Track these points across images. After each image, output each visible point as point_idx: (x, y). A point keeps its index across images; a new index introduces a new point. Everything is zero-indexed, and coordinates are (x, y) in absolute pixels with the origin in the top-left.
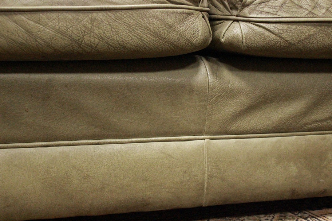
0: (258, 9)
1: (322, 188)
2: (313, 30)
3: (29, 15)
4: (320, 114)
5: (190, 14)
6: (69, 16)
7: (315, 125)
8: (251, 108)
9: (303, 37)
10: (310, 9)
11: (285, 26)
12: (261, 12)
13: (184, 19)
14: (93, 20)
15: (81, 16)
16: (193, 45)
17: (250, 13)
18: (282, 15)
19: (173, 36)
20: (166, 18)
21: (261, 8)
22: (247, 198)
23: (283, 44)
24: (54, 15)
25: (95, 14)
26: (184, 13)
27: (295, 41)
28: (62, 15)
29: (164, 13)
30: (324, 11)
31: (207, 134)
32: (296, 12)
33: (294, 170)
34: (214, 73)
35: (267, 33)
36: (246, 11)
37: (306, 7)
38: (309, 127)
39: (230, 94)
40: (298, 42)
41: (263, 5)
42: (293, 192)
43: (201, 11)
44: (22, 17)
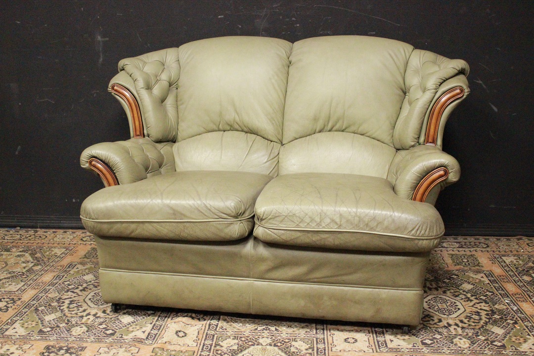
0: (269, 221)
1: (322, 315)
2: (299, 234)
3: (158, 224)
4: (317, 275)
5: (232, 223)
6: (174, 224)
7: (316, 280)
8: (276, 268)
9: (292, 238)
10: (298, 223)
11: (283, 232)
12: (271, 223)
13: (228, 226)
14: (184, 226)
15: (179, 224)
16: (234, 238)
17: (265, 223)
18: (281, 226)
19: (222, 234)
20: (219, 226)
21: (270, 221)
22: (276, 314)
23: (281, 240)
24: (168, 224)
25: (185, 224)
26: (227, 223)
27: (288, 239)
28: (171, 224)
29: (218, 224)
30: (306, 224)
31: (252, 278)
32: (290, 225)
33: (302, 303)
34: (255, 247)
35: (273, 234)
36: (264, 222)
37: (296, 222)
38: (311, 280)
39: (262, 260)
40: (291, 240)
41: (272, 220)
42: (304, 315)
43: (241, 220)
44: (155, 225)
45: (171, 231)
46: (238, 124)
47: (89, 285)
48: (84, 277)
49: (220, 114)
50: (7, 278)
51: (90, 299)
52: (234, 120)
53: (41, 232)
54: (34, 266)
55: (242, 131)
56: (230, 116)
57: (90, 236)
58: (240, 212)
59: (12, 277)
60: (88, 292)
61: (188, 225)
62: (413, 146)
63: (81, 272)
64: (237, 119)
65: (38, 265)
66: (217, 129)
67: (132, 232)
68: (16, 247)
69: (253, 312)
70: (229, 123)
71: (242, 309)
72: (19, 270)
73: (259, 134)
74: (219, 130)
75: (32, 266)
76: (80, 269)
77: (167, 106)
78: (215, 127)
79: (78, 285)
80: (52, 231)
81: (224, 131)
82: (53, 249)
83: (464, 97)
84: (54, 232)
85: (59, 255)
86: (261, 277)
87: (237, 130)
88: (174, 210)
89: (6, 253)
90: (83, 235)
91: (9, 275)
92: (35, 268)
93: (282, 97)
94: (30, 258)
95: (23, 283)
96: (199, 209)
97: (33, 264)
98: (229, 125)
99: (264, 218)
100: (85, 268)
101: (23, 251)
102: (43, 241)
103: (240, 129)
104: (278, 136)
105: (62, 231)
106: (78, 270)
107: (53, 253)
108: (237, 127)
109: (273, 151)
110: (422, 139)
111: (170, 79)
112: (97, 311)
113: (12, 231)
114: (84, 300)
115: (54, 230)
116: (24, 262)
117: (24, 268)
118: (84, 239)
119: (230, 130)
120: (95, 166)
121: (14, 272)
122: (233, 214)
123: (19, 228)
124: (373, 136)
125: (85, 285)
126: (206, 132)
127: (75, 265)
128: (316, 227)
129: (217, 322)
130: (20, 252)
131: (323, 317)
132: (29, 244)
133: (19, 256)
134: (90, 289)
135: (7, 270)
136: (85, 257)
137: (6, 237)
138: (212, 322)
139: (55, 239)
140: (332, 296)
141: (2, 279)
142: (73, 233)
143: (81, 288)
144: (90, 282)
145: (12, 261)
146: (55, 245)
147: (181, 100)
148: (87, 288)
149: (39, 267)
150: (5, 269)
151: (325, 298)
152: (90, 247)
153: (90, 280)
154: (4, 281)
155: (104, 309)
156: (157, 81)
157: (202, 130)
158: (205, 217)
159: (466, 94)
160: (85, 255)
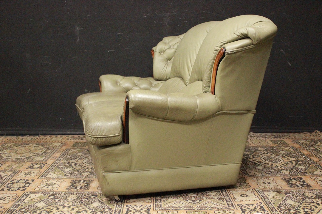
47: (82, 157)
48: (77, 154)
50: (34, 156)
51: (85, 162)
53: (42, 137)
54: (46, 150)
57: (72, 138)
59: (37, 155)
65: (49, 150)
68: (32, 143)
72: (39, 152)
75: (45, 151)
79: (76, 157)
80: (48, 136)
82: (54, 144)
84: (50, 137)
85: (58, 146)
89: (27, 146)
90: (68, 137)
91: (35, 155)
92: (48, 151)
94: (42, 147)
95: (44, 158)
97: (45, 150)
101: (37, 145)
102: (46, 140)
105: (54, 136)
107: (54, 145)
113: (25, 137)
114: (82, 163)
115: (49, 136)
116: (40, 149)
117: (41, 151)
118: (69, 139)
121: (37, 153)
123: (28, 135)
130: (35, 145)
132: (38, 142)
133: (35, 147)
134: (83, 159)
135: (32, 153)
136: (73, 146)
137: (23, 139)
139: (52, 139)
141: (32, 156)
142: (61, 136)
143: (78, 158)
145: (33, 149)
146: (54, 142)
149: (50, 151)
150: (31, 152)
152: (74, 142)
154: (33, 157)
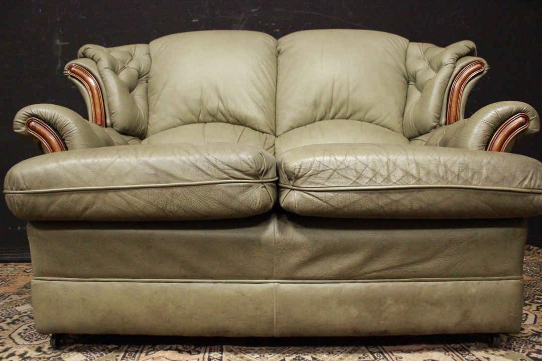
0: (308, 180)
1: (383, 328)
2: (357, 196)
3: (128, 192)
4: (378, 265)
5: (250, 186)
6: (156, 191)
7: (374, 274)
8: (313, 259)
9: (347, 203)
10: (354, 179)
11: (331, 194)
12: (311, 183)
13: (244, 191)
14: (173, 194)
15: (164, 191)
16: (253, 210)
17: (302, 184)
18: (329, 185)
19: (235, 204)
20: (229, 191)
21: (311, 179)
22: (313, 332)
23: (330, 208)
24: (145, 191)
25: (174, 189)
26: (243, 186)
27: (341, 206)
28: (150, 191)
29: (227, 186)
30: (367, 180)
31: (276, 278)
32: (342, 182)
33: (354, 312)
34: (281, 229)
35: (315, 199)
36: (299, 182)
37: (351, 177)
38: (368, 275)
39: (293, 247)
40: (345, 207)
41: (313, 177)
42: (355, 331)
43: (262, 183)
44: (124, 193)
45: (149, 202)
46: (222, 113)
47: (23, 316)
48: (17, 308)
49: (201, 102)
51: (19, 334)
52: (218, 109)
55: (228, 122)
56: (213, 104)
58: (262, 169)
60: (19, 326)
61: (178, 190)
62: (435, 127)
63: (15, 302)
64: (222, 107)
66: (196, 120)
67: (86, 209)
69: (276, 332)
70: (213, 114)
71: (260, 330)
73: (249, 124)
74: (199, 122)
76: (14, 299)
77: (135, 97)
78: (194, 118)
79: (6, 318)
81: (205, 123)
83: (485, 72)
86: (290, 277)
87: (221, 121)
88: (156, 169)
93: (273, 84)
96: (198, 164)
98: (211, 115)
99: (300, 174)
100: (21, 298)
103: (225, 120)
104: (270, 126)
106: (11, 300)
108: (220, 116)
109: (267, 141)
110: (443, 120)
111: (140, 68)
112: (27, 350)
114: (10, 335)
119: (213, 121)
120: (34, 129)
122: (252, 171)
124: (383, 123)
125: (16, 317)
126: (183, 125)
127: (9, 296)
128: (383, 184)
129: (220, 355)
131: (386, 331)
134: (23, 321)
138: (212, 355)
140: (399, 298)
143: (9, 320)
144: (26, 313)
147: (152, 90)
148: (19, 320)
151: (389, 302)
153: (26, 311)
155: (39, 346)
156: (124, 68)
157: (179, 121)
158: (206, 177)
159: (487, 69)
160: (25, 286)
